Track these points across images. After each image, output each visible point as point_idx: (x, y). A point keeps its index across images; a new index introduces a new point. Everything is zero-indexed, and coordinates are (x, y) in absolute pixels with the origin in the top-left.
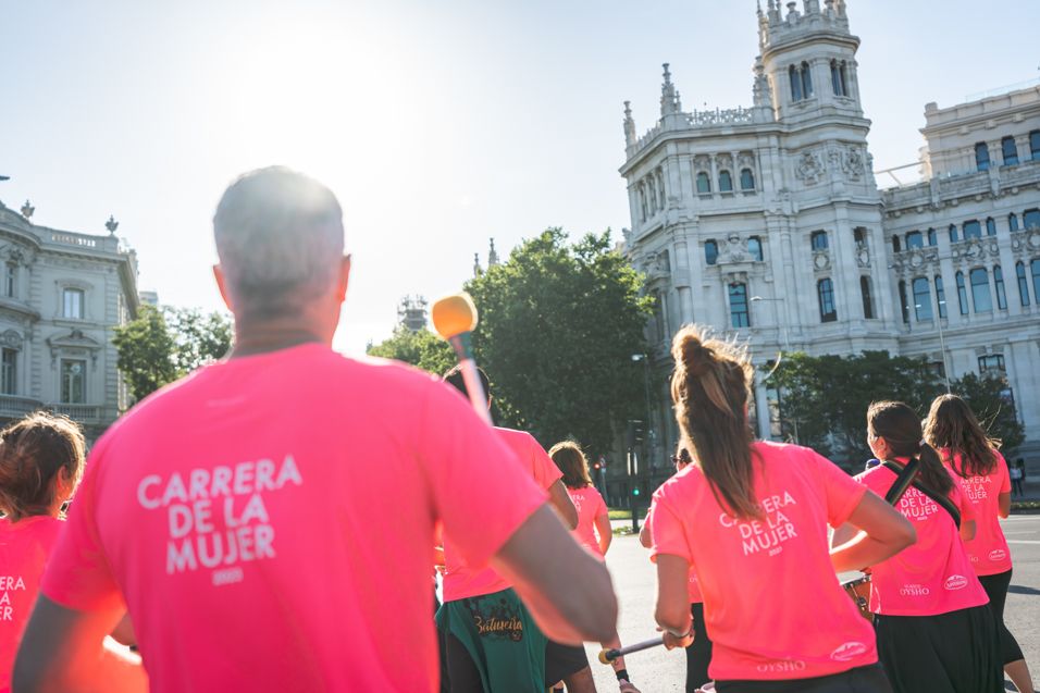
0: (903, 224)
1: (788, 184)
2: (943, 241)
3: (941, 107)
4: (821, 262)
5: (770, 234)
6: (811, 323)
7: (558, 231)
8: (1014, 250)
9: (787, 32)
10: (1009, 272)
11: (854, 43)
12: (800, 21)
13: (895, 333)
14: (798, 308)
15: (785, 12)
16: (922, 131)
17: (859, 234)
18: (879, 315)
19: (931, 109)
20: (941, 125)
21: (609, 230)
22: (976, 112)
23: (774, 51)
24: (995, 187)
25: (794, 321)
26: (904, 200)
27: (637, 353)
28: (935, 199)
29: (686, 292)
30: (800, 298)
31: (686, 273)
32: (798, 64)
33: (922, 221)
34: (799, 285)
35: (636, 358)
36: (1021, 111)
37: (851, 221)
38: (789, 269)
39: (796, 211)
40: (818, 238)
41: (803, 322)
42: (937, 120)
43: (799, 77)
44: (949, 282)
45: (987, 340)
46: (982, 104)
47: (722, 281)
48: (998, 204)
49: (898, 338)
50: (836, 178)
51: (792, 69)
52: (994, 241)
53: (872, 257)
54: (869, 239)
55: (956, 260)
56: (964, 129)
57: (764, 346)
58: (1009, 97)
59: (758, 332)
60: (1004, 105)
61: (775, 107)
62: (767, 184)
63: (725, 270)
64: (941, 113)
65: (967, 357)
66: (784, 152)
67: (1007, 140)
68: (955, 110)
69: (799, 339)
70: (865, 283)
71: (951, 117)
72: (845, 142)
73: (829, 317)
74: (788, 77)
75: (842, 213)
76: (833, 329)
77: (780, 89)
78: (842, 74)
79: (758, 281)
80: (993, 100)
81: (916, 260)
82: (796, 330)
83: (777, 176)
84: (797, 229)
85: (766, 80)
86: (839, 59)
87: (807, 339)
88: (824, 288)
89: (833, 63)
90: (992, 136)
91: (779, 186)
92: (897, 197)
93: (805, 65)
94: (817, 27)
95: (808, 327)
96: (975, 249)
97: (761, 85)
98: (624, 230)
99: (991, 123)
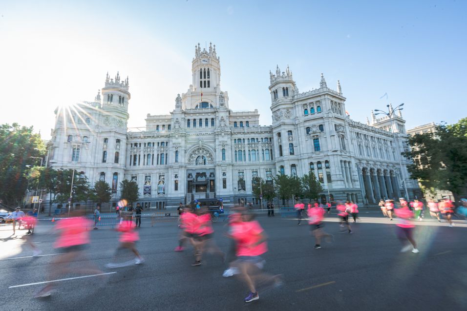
0: (134, 141)
1: (100, 125)
2: (142, 146)
3: (151, 115)
4: (105, 146)
5: (90, 137)
6: (98, 162)
7: (15, 124)
8: (158, 151)
9: (108, 86)
10: (155, 156)
11: (129, 95)
12: (113, 84)
13: (123, 168)
14: (95, 157)
15: (110, 81)
16: (145, 120)
17: (118, 141)
18: (119, 162)
19: (149, 115)
20: (150, 119)
21: (33, 126)
22: (158, 117)
23: (104, 89)
24: (155, 135)
25: (92, 161)
26: (135, 135)
27: (28, 165)
28: (142, 136)
29: (57, 149)
30: (96, 155)
31: (59, 143)
32: (110, 94)
33: (138, 141)
34: (97, 152)
35: (28, 166)
36: (167, 119)
37: (114, 137)
38: (94, 147)
39: (100, 131)
40: (106, 140)
41: (96, 162)
42: (149, 118)
43: (110, 98)
44: (142, 157)
45: (147, 172)
46: (160, 116)
47: (71, 147)
48: (156, 139)
49: (123, 169)
50: (113, 125)
51: (108, 95)
52: (153, 148)
53: (121, 147)
54: (121, 143)
55: (144, 152)
56: (155, 121)
57: (81, 167)
58: (165, 116)
59: (80, 163)
60: (164, 118)
61: (102, 104)
62: (93, 123)
63: (72, 144)
64: (151, 116)
65: (142, 176)
66: (101, 116)
67: (164, 126)
68: (154, 116)
69: (93, 166)
70: (117, 154)
71: (153, 118)
72: (119, 117)
73: (104, 161)
74: (107, 97)
75: (113, 134)
76: (105, 165)
77: (104, 100)
78: (122, 100)
79: (83, 149)
80: (162, 116)
81: (135, 150)
82: (93, 164)
83: (97, 121)
84: (100, 137)
85: (100, 96)
86: (122, 96)
87: (96, 166)
88: (105, 153)
89: (120, 96)
90: (160, 124)
91: (96, 124)
92: (134, 134)
93: (112, 95)
94: (116, 86)
95: (97, 163)
96: (149, 150)
97: (98, 97)
98: (52, 129)
99: (160, 121)
